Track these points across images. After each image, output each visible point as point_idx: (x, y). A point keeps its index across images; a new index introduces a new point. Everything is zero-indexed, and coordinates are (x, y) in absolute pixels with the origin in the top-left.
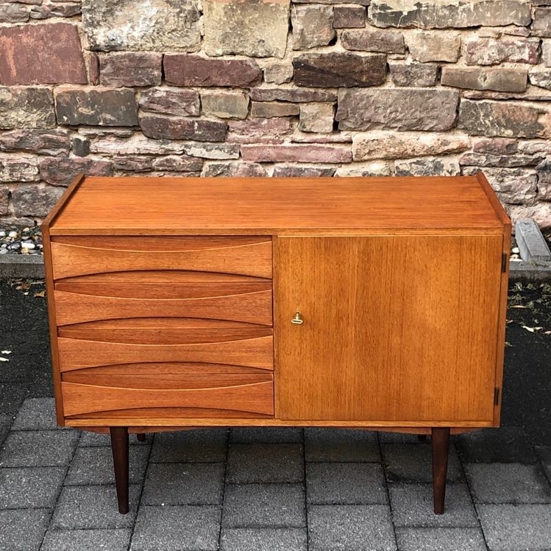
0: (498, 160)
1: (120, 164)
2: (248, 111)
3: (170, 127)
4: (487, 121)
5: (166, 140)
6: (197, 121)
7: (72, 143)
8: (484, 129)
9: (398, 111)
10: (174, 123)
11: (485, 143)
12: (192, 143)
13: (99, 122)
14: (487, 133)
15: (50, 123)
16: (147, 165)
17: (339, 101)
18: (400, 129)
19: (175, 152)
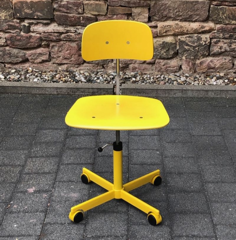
0: (228, 36)
1: (45, 37)
2: (106, 11)
3: (69, 19)
4: (223, 17)
5: (67, 25)
6: (82, 16)
7: (22, 27)
8: (222, 20)
9: (180, 11)
10: (71, 17)
11: (222, 27)
12: (79, 27)
13: (35, 16)
14: (224, 22)
15: (11, 17)
16: (58, 38)
17: (151, 6)
18: (181, 21)
19: (71, 31)
